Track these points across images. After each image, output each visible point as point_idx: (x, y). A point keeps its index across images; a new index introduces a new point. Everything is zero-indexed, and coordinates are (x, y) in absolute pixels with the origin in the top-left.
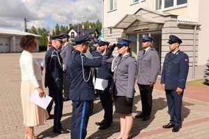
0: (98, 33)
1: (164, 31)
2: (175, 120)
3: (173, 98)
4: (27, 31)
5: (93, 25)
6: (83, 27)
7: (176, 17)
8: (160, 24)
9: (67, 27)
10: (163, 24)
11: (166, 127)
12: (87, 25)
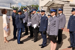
0: (37, 9)
1: (64, 7)
2: (73, 44)
3: (73, 35)
4: (11, 8)
5: (35, 6)
6: (31, 7)
7: (69, 2)
8: (62, 5)
9: (26, 7)
10: (64, 5)
11: (69, 47)
12: (33, 6)
